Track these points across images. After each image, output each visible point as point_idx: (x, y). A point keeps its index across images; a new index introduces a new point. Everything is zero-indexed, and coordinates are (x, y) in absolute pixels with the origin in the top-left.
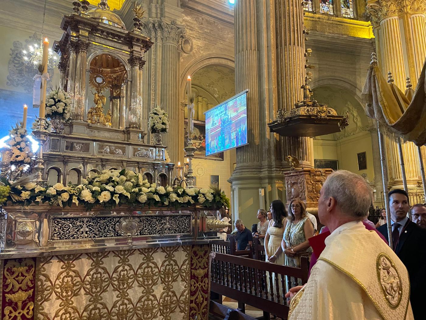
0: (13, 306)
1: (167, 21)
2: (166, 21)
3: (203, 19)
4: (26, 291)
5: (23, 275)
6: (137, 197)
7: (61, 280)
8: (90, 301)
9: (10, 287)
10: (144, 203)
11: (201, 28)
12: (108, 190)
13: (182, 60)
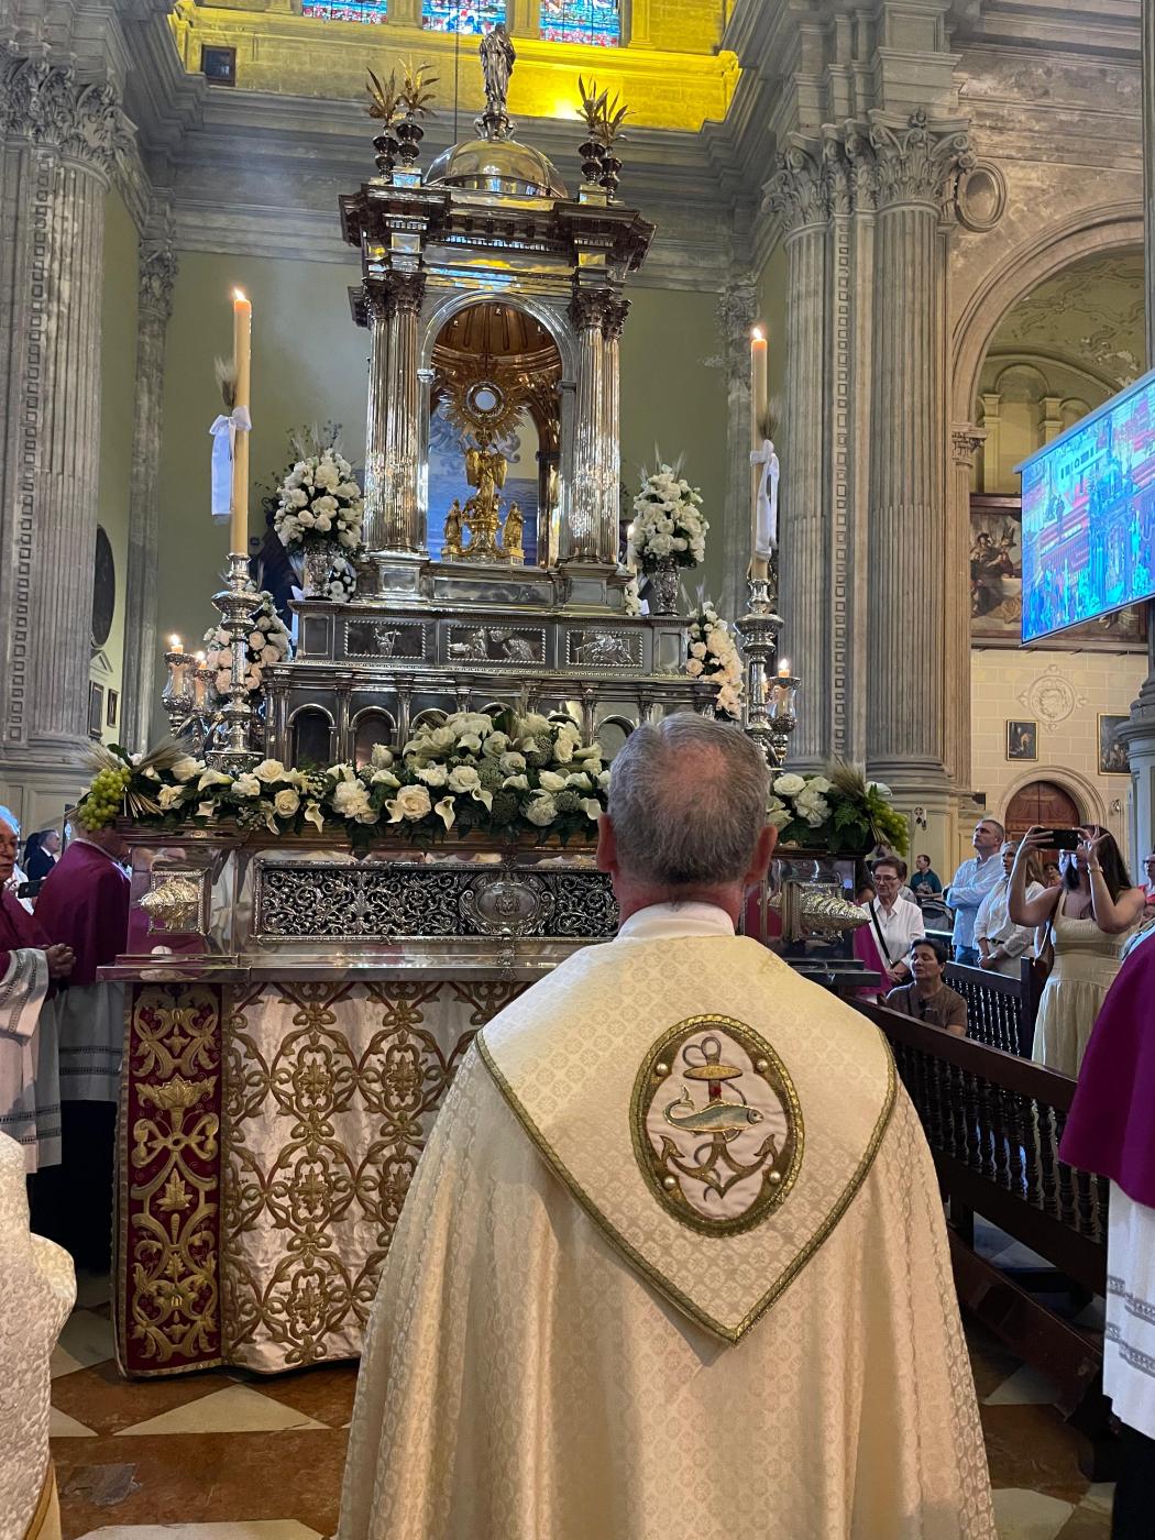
0: (159, 1119)
1: (892, 119)
2: (889, 119)
3: (1048, 72)
4: (194, 1079)
5: (184, 1034)
6: (521, 808)
7: (293, 1058)
8: (383, 1134)
9: (150, 1063)
10: (548, 828)
11: (1041, 113)
12: (422, 782)
13: (960, 263)
